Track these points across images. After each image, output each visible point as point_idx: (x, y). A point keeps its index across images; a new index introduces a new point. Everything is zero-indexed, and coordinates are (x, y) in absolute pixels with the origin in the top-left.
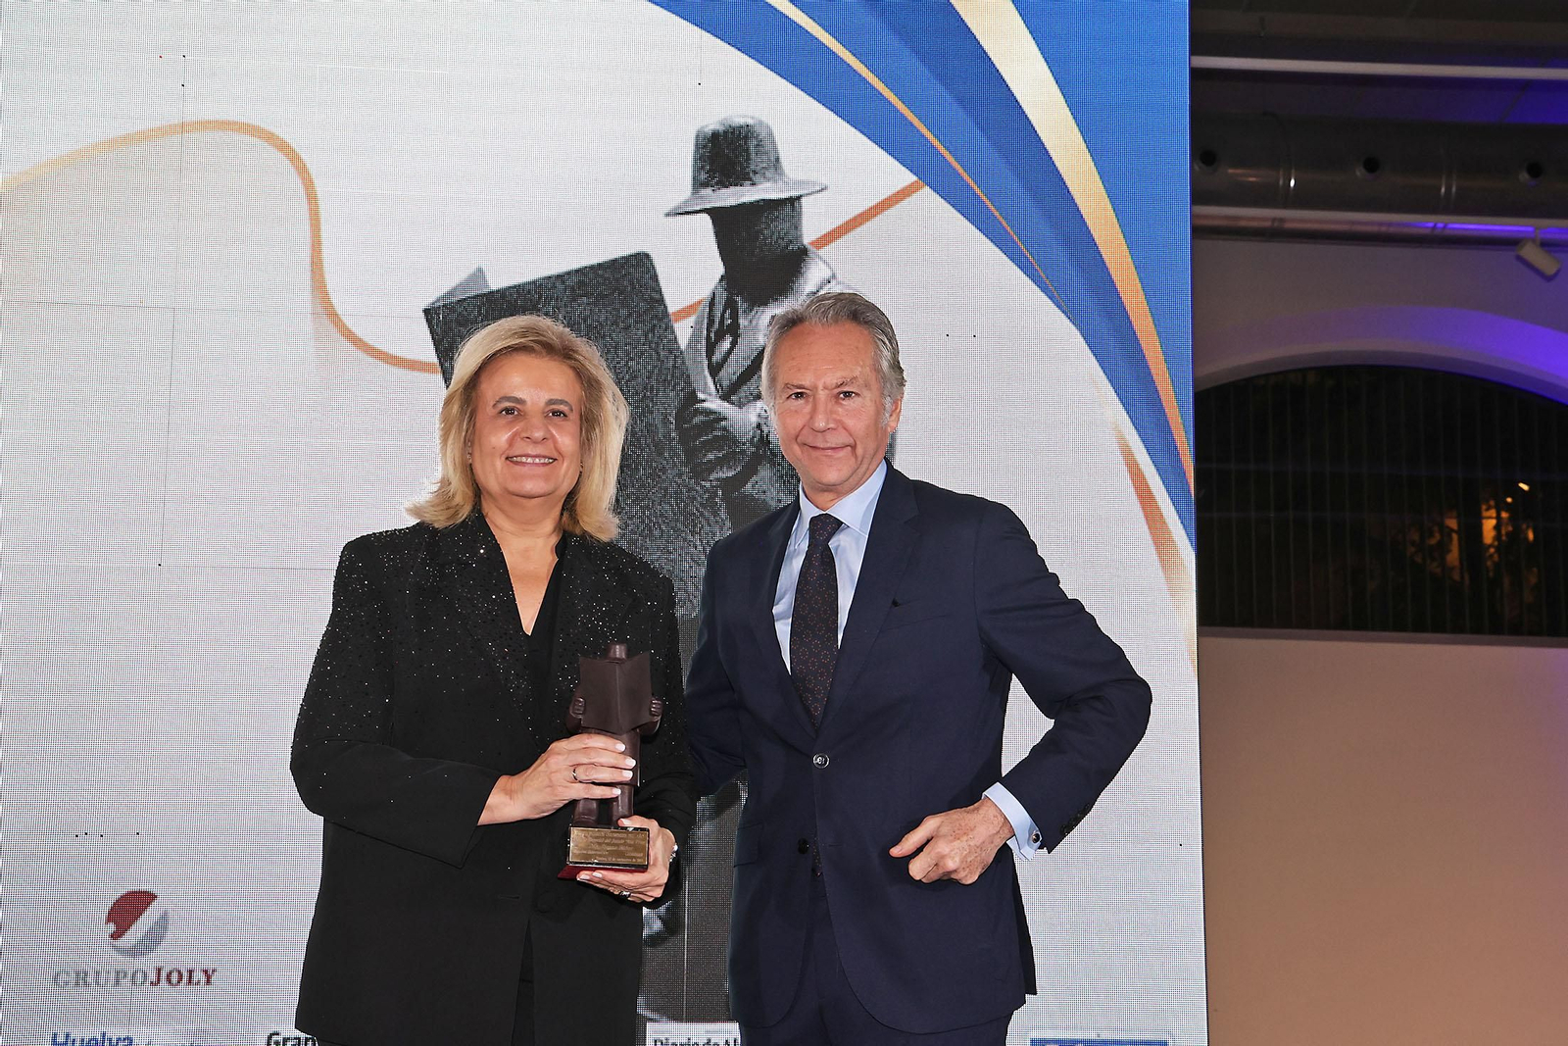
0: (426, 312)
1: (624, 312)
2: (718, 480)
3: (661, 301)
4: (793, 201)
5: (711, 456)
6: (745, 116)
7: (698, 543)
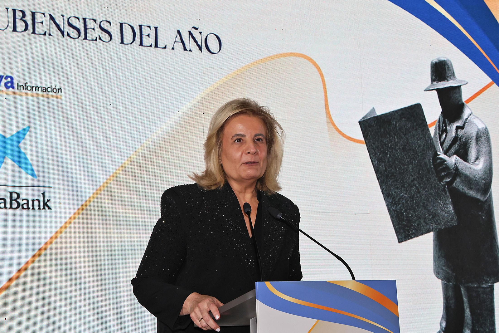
0: (359, 122)
1: (415, 124)
2: (446, 182)
3: (425, 120)
4: (459, 87)
5: (443, 174)
6: (443, 57)
7: (442, 203)
